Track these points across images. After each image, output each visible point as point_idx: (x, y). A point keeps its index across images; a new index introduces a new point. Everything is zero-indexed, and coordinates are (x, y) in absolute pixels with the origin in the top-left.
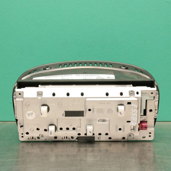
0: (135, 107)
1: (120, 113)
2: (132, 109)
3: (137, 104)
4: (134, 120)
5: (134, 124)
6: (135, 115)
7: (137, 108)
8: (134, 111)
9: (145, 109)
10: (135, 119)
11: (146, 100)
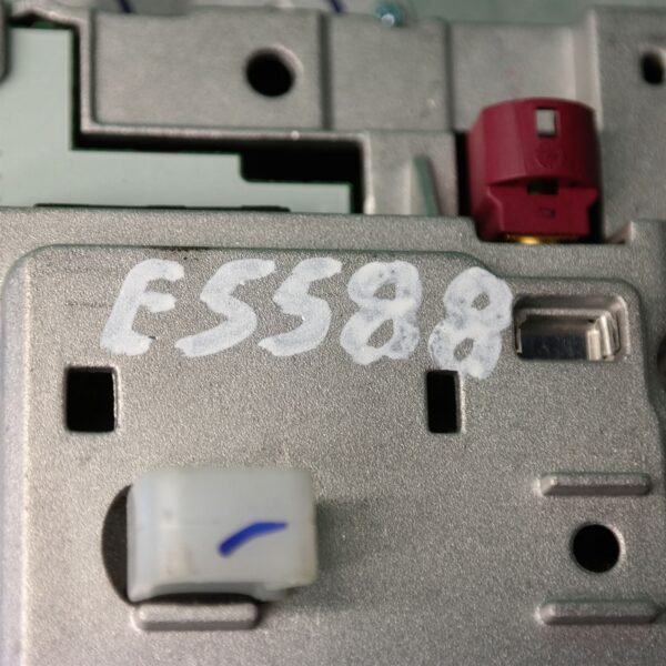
0: (167, 303)
1: (228, 546)
2: (188, 346)
3: (106, 259)
4: (401, 308)
5: (482, 301)
6: (318, 289)
7: (174, 270)
8: (241, 322)
9: (232, 163)
10: (387, 291)
11: (82, 141)
